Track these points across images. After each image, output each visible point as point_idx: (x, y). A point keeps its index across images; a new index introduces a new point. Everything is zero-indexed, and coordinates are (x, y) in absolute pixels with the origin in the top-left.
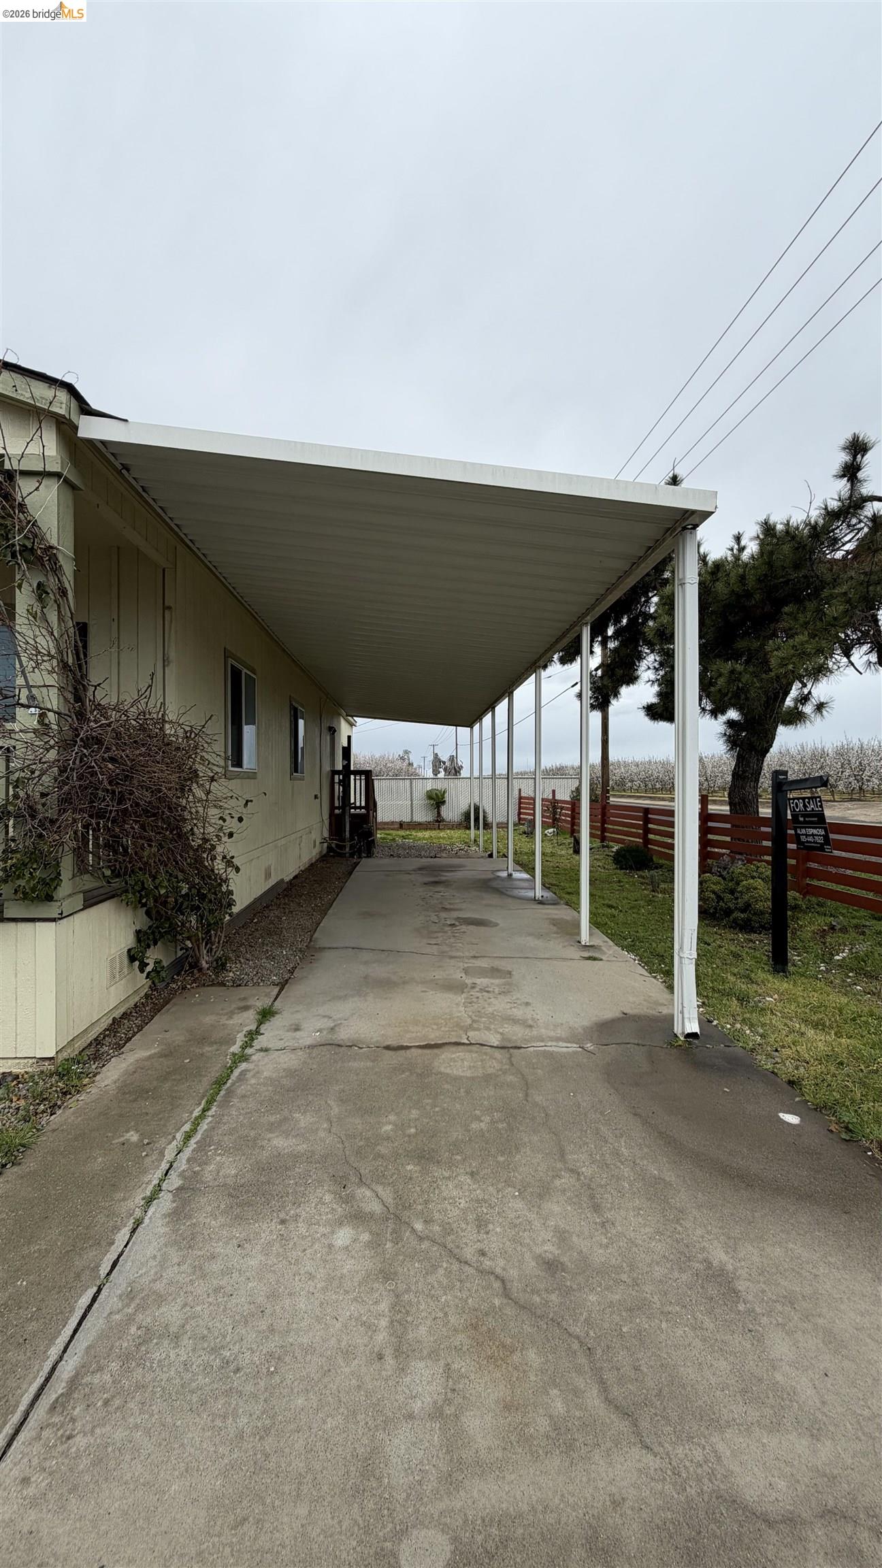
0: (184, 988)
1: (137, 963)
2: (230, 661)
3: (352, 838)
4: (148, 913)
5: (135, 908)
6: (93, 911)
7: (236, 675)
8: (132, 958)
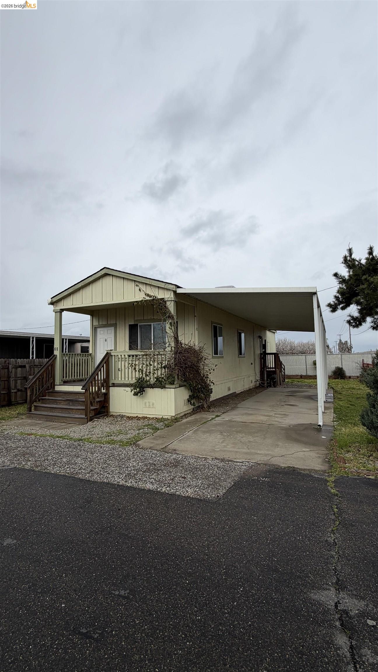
0: (200, 411)
1: (189, 402)
2: (213, 324)
3: (267, 380)
4: (191, 391)
5: (189, 390)
6: (181, 388)
7: (215, 328)
8: (188, 401)
